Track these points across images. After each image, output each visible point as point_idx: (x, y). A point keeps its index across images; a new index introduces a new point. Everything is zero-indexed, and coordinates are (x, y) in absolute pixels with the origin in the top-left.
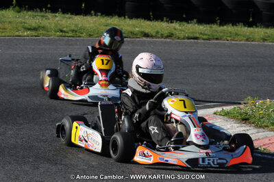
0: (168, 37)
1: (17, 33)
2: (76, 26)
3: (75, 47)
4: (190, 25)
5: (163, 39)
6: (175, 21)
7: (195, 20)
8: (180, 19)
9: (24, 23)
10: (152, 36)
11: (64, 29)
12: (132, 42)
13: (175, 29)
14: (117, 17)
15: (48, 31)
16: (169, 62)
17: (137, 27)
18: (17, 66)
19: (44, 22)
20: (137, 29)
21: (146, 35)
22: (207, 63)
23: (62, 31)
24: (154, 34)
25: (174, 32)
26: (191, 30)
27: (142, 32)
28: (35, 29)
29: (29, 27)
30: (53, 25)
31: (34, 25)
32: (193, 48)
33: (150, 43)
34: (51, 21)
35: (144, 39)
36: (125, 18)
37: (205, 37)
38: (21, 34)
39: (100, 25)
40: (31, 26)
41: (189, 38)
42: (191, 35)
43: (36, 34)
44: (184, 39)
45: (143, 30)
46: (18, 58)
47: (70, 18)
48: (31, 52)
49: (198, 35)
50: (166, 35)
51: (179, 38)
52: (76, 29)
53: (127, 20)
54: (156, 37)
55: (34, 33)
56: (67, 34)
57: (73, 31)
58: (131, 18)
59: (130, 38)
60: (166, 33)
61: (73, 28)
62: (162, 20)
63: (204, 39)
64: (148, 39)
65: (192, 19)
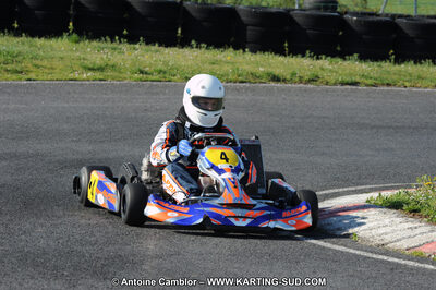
0: (311, 81)
1: (71, 76)
2: (166, 64)
3: (162, 96)
4: (346, 63)
5: (301, 85)
6: (323, 57)
7: (356, 55)
8: (332, 54)
9: (84, 59)
10: (284, 80)
11: (147, 69)
12: (253, 90)
13: (322, 69)
14: (231, 49)
15: (120, 72)
16: (308, 120)
17: (262, 66)
18: (65, 126)
19: (116, 58)
20: (261, 69)
21: (276, 79)
22: (367, 122)
23: (141, 72)
24: (288, 77)
25: (320, 74)
26: (347, 71)
27: (269, 74)
28: (101, 69)
29: (91, 66)
30: (129, 62)
31: (99, 62)
32: (349, 99)
33: (281, 91)
34: (126, 56)
35: (273, 84)
36: (244, 51)
37: (369, 82)
38: (77, 76)
39: (203, 63)
40: (94, 63)
41: (343, 84)
42: (348, 79)
43: (101, 77)
44: (335, 84)
45: (270, 70)
46: (68, 114)
47: (157, 51)
48: (90, 105)
49: (358, 79)
50: (307, 78)
51: (327, 84)
52: (164, 68)
53: (248, 55)
54: (291, 81)
55: (98, 75)
56: (150, 77)
57: (160, 72)
58: (254, 51)
59: (250, 82)
60: (307, 75)
61: (160, 66)
62: (304, 55)
63: (367, 85)
64: (279, 85)
65: (351, 54)
